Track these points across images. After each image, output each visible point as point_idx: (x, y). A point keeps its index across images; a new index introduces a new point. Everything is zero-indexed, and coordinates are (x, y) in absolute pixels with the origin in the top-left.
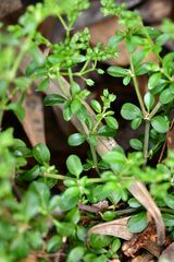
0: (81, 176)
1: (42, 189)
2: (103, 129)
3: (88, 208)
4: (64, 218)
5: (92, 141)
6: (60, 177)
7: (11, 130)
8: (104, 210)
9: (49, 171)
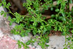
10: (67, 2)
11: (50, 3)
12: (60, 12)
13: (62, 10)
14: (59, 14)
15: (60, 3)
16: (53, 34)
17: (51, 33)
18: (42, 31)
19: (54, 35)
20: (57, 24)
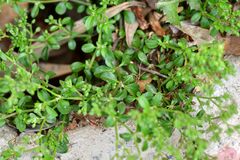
0: (95, 45)
1: (99, 70)
2: (69, 27)
3: (115, 45)
4: (119, 61)
5: (75, 35)
6: (93, 58)
7: (61, 81)
8: (118, 36)
9: (88, 64)
10: (118, 18)
11: (64, 26)
12: (97, 53)
13: (104, 47)
14: (96, 58)
15: (94, 24)
16: (81, 122)
17: (74, 121)
18: (43, 118)
19: (84, 126)
20: (87, 94)
